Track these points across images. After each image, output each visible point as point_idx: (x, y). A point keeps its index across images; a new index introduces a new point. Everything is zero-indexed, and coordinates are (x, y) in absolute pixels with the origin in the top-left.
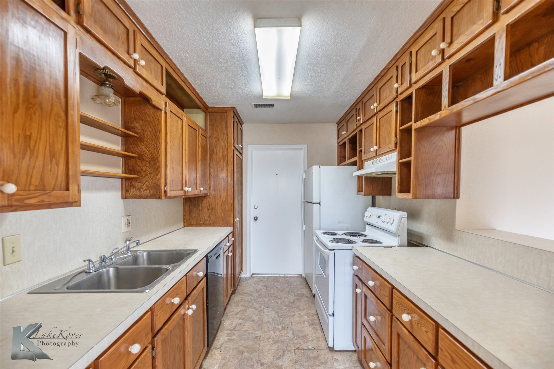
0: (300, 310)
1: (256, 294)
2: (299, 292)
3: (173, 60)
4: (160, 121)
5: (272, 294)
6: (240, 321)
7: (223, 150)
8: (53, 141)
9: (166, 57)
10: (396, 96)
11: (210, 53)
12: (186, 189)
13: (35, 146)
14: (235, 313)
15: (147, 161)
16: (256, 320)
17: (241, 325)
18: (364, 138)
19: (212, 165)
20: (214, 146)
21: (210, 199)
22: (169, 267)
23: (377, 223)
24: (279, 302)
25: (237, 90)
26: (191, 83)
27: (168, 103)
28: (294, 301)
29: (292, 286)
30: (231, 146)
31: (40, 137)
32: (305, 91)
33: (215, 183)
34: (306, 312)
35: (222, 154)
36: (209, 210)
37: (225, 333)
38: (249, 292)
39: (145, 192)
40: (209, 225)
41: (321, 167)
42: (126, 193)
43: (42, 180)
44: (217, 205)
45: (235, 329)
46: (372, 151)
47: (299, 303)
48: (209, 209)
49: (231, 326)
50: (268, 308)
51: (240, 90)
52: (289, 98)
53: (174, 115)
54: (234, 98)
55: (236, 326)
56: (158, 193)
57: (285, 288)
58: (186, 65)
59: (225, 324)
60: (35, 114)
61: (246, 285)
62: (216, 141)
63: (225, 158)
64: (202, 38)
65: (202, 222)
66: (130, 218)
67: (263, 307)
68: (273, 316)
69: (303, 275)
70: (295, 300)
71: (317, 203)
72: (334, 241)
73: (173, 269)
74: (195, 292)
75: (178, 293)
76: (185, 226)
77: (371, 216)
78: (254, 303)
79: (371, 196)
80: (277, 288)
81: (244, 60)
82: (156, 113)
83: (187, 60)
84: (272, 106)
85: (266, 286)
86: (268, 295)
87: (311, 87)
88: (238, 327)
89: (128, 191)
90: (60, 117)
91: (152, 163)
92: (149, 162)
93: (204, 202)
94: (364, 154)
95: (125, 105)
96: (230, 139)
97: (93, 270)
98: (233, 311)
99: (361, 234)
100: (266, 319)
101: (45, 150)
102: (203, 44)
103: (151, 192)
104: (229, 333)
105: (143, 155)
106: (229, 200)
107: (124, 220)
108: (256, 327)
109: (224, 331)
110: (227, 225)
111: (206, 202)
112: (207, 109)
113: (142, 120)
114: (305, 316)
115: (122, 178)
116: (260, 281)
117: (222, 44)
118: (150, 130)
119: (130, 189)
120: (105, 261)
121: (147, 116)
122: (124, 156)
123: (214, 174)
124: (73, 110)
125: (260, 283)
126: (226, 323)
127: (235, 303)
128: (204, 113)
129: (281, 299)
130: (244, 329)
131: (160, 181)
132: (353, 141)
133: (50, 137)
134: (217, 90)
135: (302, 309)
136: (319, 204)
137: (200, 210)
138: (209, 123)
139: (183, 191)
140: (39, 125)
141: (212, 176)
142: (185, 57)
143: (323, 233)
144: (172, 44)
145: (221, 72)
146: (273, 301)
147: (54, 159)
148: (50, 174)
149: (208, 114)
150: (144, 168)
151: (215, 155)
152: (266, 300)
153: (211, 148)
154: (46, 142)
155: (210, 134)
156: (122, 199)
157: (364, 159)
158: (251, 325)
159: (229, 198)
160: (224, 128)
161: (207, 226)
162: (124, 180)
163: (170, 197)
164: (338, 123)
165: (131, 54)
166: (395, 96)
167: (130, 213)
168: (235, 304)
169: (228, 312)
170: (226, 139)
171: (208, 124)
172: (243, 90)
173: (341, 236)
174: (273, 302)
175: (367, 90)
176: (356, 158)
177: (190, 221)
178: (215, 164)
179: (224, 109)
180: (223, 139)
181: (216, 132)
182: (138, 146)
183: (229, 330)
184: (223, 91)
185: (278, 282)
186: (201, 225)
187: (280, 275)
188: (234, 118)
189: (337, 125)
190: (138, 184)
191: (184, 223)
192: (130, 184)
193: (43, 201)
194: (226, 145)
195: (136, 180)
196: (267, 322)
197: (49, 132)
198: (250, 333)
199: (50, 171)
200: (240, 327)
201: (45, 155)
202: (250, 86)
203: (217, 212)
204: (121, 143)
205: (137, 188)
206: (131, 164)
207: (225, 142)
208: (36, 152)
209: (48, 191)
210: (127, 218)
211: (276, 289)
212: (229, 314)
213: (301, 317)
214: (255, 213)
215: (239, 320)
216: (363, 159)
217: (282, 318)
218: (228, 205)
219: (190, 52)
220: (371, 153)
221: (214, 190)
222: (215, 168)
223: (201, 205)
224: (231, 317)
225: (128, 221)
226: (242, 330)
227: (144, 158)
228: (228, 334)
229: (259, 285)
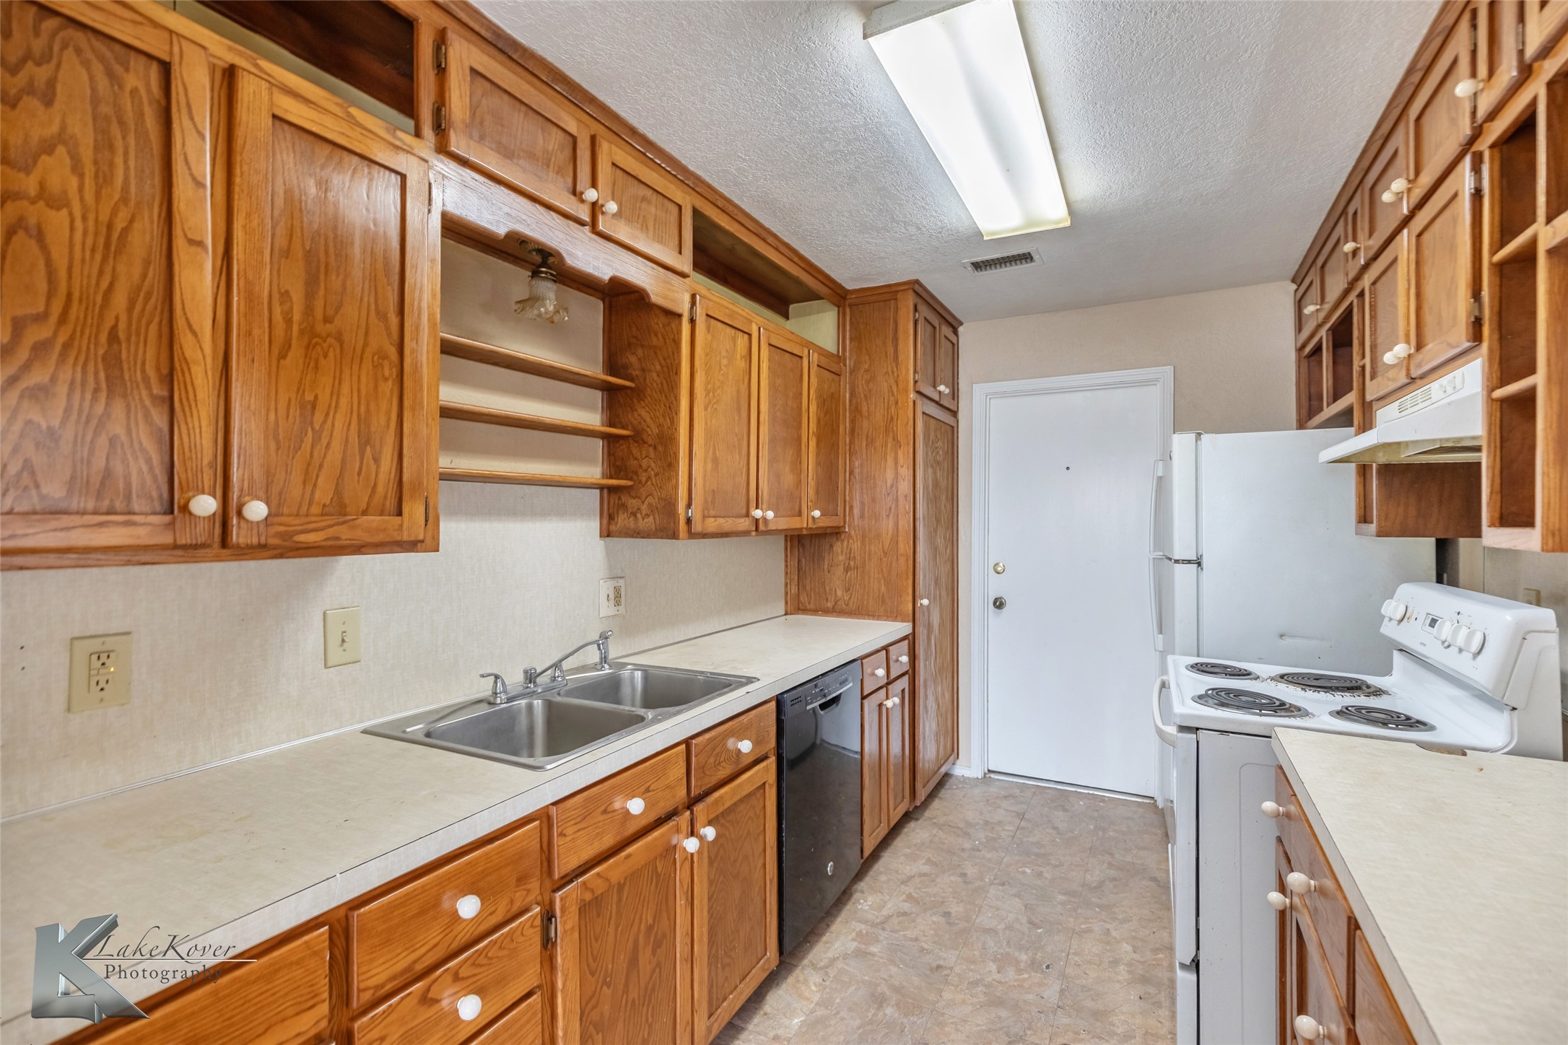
0: (1115, 919)
1: (981, 835)
2: (1129, 859)
3: (715, 185)
4: (677, 343)
5: (1032, 843)
6: (906, 906)
7: (886, 404)
8: (368, 411)
9: (693, 183)
10: (1473, 129)
11: (793, 145)
12: (758, 513)
13: (324, 422)
14: (900, 876)
15: (650, 445)
16: (954, 914)
17: (905, 918)
18: (1371, 317)
19: (857, 448)
20: (862, 396)
21: (851, 541)
22: (650, 714)
23: (1422, 646)
24: (1047, 875)
25: (904, 231)
26: (778, 234)
27: (698, 296)
28: (1101, 885)
29: (1111, 833)
30: (906, 391)
31: (337, 403)
32: (1121, 193)
33: (865, 496)
34: (1133, 931)
35: (884, 415)
36: (847, 573)
37: (854, 930)
38: (961, 825)
39: (646, 520)
40: (847, 613)
41: (1206, 438)
42: (609, 524)
43: (338, 492)
44: (870, 560)
45: (885, 926)
46: (1393, 366)
47: (1117, 894)
48: (847, 569)
49: (876, 913)
50: (1006, 887)
51: (912, 230)
52: (1068, 223)
53: (719, 324)
54: (904, 253)
55: (892, 916)
56: (672, 525)
57: (1081, 835)
58: (749, 191)
59: (861, 904)
60: (325, 357)
61: (961, 802)
62: (868, 382)
63: (889, 428)
64: (757, 111)
65: (830, 605)
66: (621, 583)
67: (990, 879)
68: (1011, 917)
69: (1160, 804)
70: (1104, 881)
71: (1189, 562)
72: (1211, 701)
73: (655, 721)
74: (726, 793)
75: (649, 786)
76: (789, 612)
77: (1406, 619)
78: (965, 860)
79: (1433, 540)
80: (1055, 828)
81: (888, 142)
82: (669, 324)
83: (746, 177)
84: (1027, 257)
85: (1022, 816)
86: (1018, 845)
87: (1135, 173)
88: (895, 920)
89: (614, 519)
90: (385, 357)
91: (660, 448)
92: (655, 448)
93: (835, 549)
94: (1372, 378)
95: (610, 315)
96: (904, 373)
97: (501, 700)
98: (897, 872)
99: (1356, 685)
100: (986, 919)
101: (348, 430)
102: (766, 126)
103: (658, 522)
104: (864, 932)
105: (643, 429)
106: (901, 545)
107: (606, 588)
108: (947, 936)
109: (854, 923)
110: (893, 615)
111: (839, 551)
112: (844, 298)
113: (643, 346)
114: (1125, 945)
115: (601, 488)
116: (1006, 797)
117: (812, 113)
118: (658, 367)
119: (618, 514)
120: (535, 683)
121: (653, 335)
122: (605, 436)
123: (862, 472)
124: (416, 339)
125: (1005, 804)
126: (865, 901)
127: (909, 848)
128: (836, 309)
129: (1056, 866)
130: (909, 934)
131: (676, 494)
132: (1342, 334)
133: (359, 403)
134: (852, 242)
135: (1120, 917)
136: (1196, 565)
137: (826, 572)
138: (850, 335)
139: (750, 518)
140: (334, 378)
141: (857, 477)
142: (738, 169)
143: (1192, 667)
144: (697, 145)
145: (839, 188)
146: (1026, 867)
147: (368, 448)
148: (358, 480)
149: (848, 310)
150: (644, 463)
151: (864, 419)
152: (1005, 860)
153: (854, 401)
154: (352, 413)
155: (852, 364)
156: (601, 537)
157: (1372, 398)
158: (933, 926)
159: (900, 538)
160: (889, 343)
161: (843, 616)
162: (605, 491)
163: (704, 536)
164: (1297, 279)
165: (582, 193)
166: (1468, 132)
167: (622, 570)
168: (908, 851)
169: (882, 869)
170: (893, 372)
171: (848, 337)
172: (919, 229)
173: (1264, 684)
174: (1028, 871)
175: (1377, 137)
176: (1350, 399)
177: (802, 599)
178: (864, 444)
179: (888, 290)
180: (887, 373)
181: (867, 357)
182: (633, 410)
183: (866, 922)
184: (867, 242)
185: (1065, 810)
186: (826, 612)
187: (1078, 790)
188: (916, 309)
189: (1294, 287)
190: (633, 500)
191: (786, 603)
192: (616, 501)
193: (338, 539)
194: (895, 390)
195: (629, 493)
196: (988, 931)
197: (359, 390)
198: (922, 950)
199: (359, 474)
200: (900, 923)
201: (347, 441)
202: (936, 211)
203: (869, 578)
204: (600, 405)
205: (630, 511)
206: (621, 454)
207: (892, 381)
208: (325, 434)
209: (349, 518)
210: (612, 584)
211: (1052, 831)
212: (883, 878)
213: (1108, 943)
214: (997, 587)
215: (904, 901)
216: (1369, 398)
217: (1039, 931)
218: (897, 560)
219: (746, 155)
220: (1391, 374)
221: (862, 516)
222: (864, 456)
223: (827, 558)
224: (885, 885)
225: (617, 591)
226: (904, 935)
227: (645, 437)
228: (859, 934)
229: (999, 807)
